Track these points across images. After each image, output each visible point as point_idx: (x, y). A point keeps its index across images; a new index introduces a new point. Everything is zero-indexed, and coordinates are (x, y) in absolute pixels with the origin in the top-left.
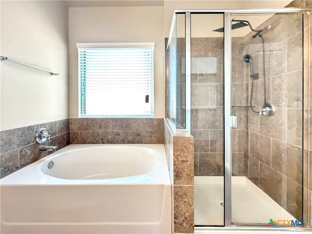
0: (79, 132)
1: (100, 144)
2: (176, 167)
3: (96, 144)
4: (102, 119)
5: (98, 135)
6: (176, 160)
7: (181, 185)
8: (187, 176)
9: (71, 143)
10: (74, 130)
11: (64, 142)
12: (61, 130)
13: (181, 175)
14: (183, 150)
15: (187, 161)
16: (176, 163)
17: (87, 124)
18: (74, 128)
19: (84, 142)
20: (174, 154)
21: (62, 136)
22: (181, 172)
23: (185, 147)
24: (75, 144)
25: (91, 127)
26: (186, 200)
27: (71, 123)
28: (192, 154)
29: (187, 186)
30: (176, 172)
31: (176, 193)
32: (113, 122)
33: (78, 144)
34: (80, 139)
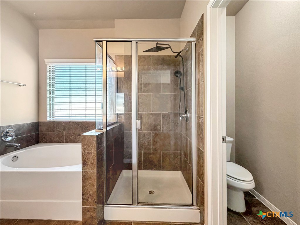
0: (46, 133)
1: (64, 143)
2: (84, 158)
3: (61, 143)
4: (66, 122)
5: (62, 136)
6: (83, 152)
7: (87, 171)
8: (91, 164)
9: (41, 142)
10: (43, 131)
11: (32, 141)
12: (29, 131)
13: (87, 163)
14: (88, 145)
15: (91, 153)
16: (84, 154)
17: (54, 127)
18: (43, 129)
19: (51, 141)
20: (82, 148)
21: (31, 136)
22: (87, 161)
23: (90, 143)
24: (44, 143)
25: (56, 129)
26: (91, 182)
27: (40, 126)
28: (95, 148)
29: (91, 171)
30: (83, 161)
31: (83, 177)
32: (74, 125)
33: (46, 143)
34: (47, 138)
